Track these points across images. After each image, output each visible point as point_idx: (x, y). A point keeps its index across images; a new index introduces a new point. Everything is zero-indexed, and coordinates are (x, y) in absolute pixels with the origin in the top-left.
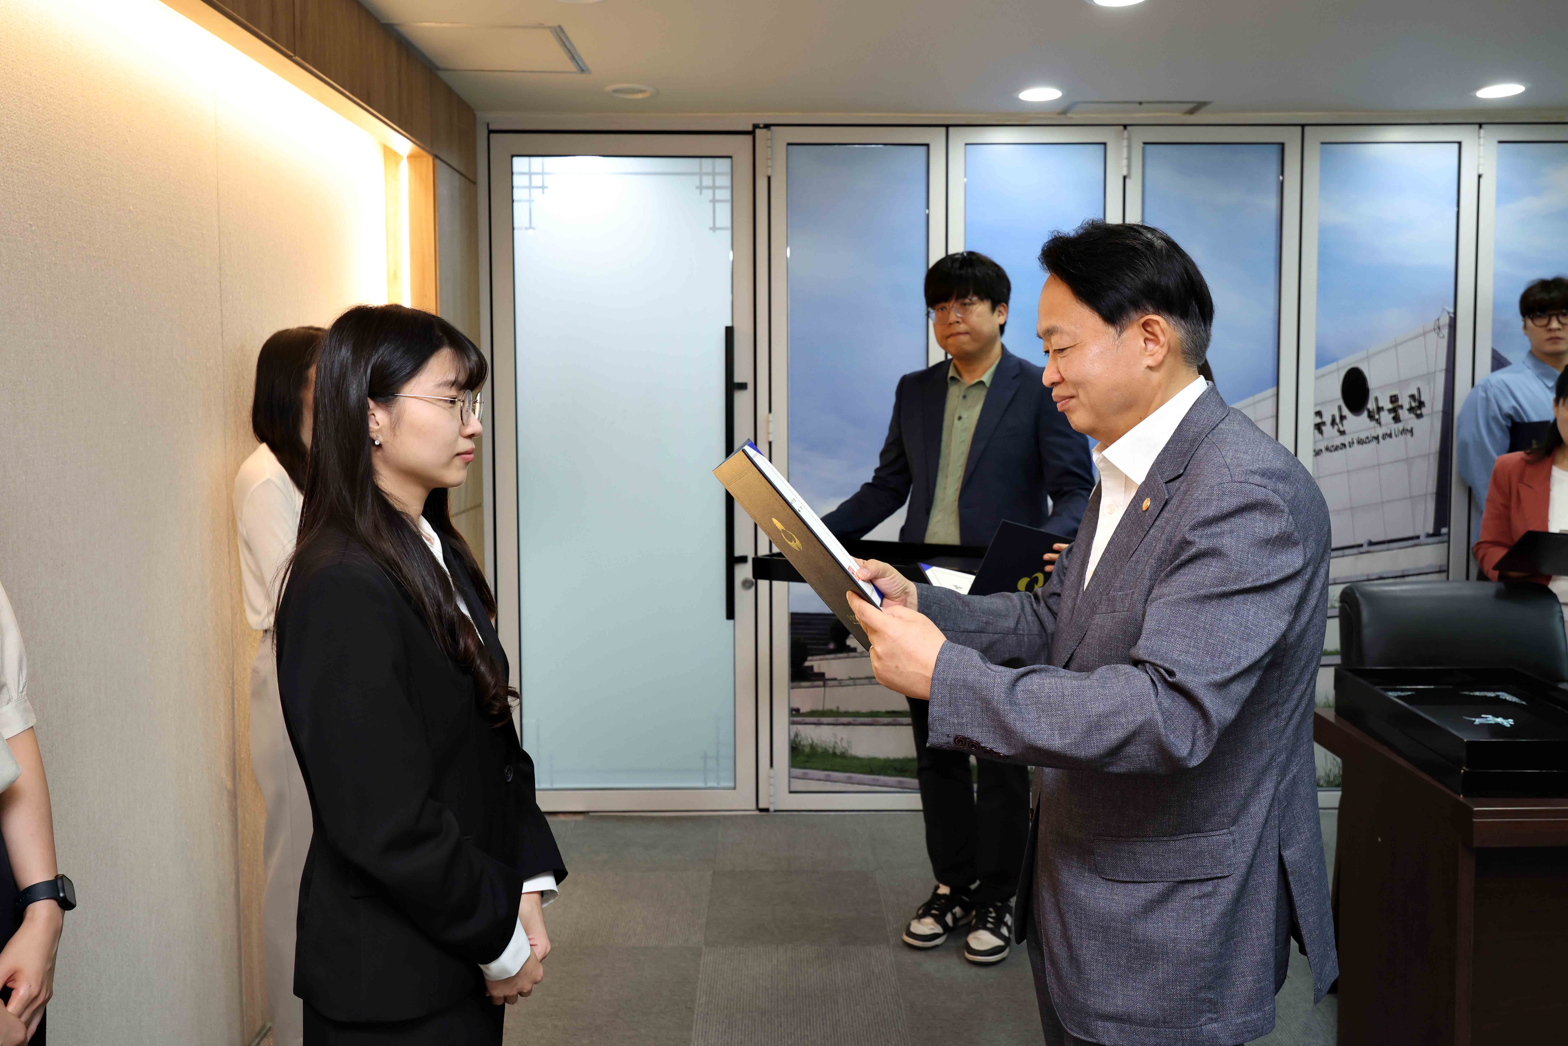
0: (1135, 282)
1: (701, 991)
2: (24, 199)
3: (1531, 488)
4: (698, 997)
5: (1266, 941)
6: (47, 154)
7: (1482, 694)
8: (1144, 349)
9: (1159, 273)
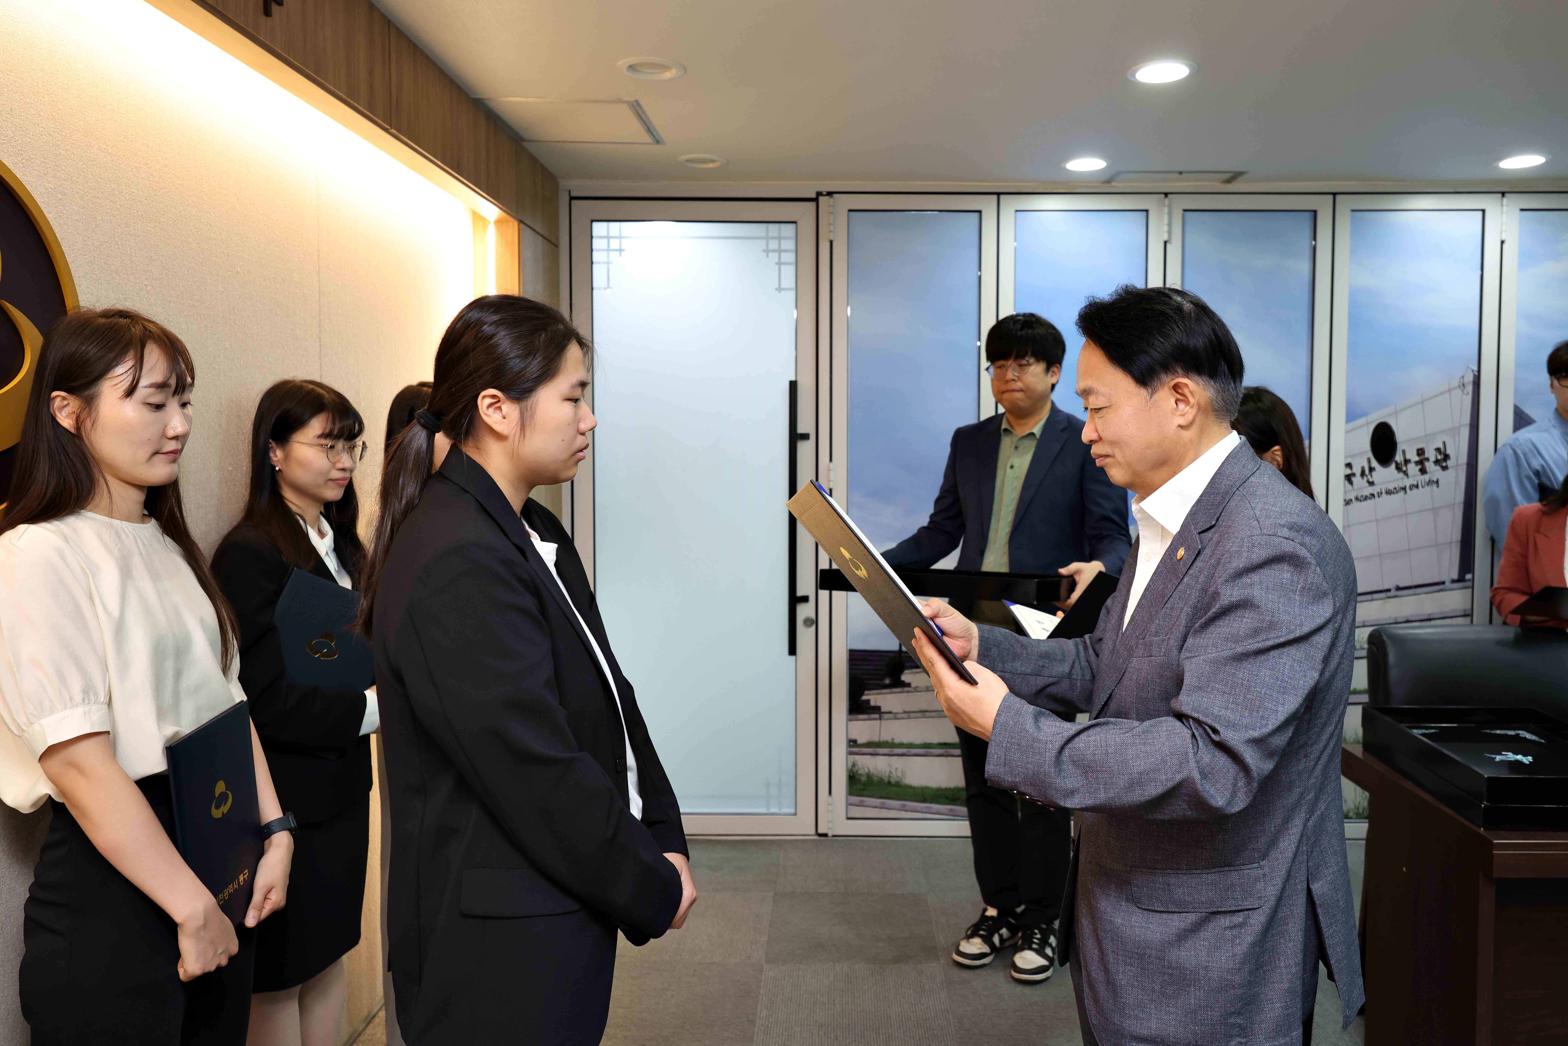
0: (1164, 346)
1: (761, 1005)
2: (140, 261)
3: (1548, 537)
4: (759, 1011)
5: (1294, 970)
6: (161, 219)
7: (1503, 732)
8: (1176, 409)
9: (1187, 336)
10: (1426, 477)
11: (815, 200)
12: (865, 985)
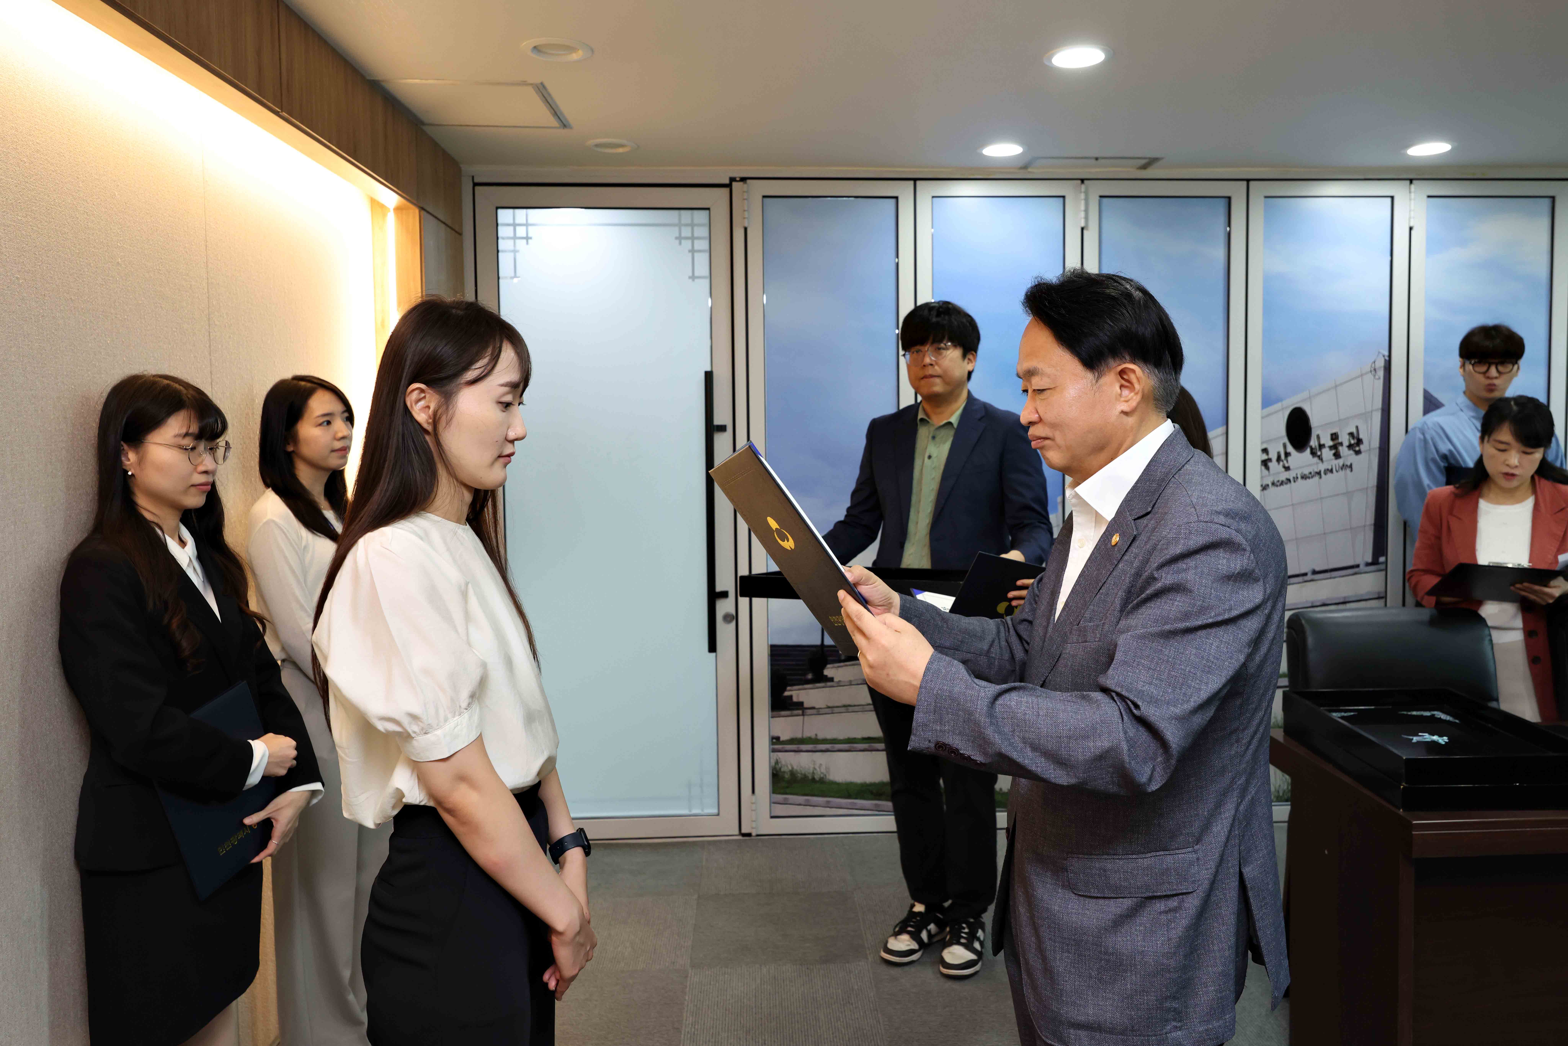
0: (1114, 330)
1: (687, 1011)
3: (1460, 519)
4: (685, 1018)
5: (1227, 953)
6: (33, 208)
7: (1419, 713)
8: (1120, 395)
9: (1135, 322)
10: (1340, 462)
11: (729, 186)
12: (792, 986)
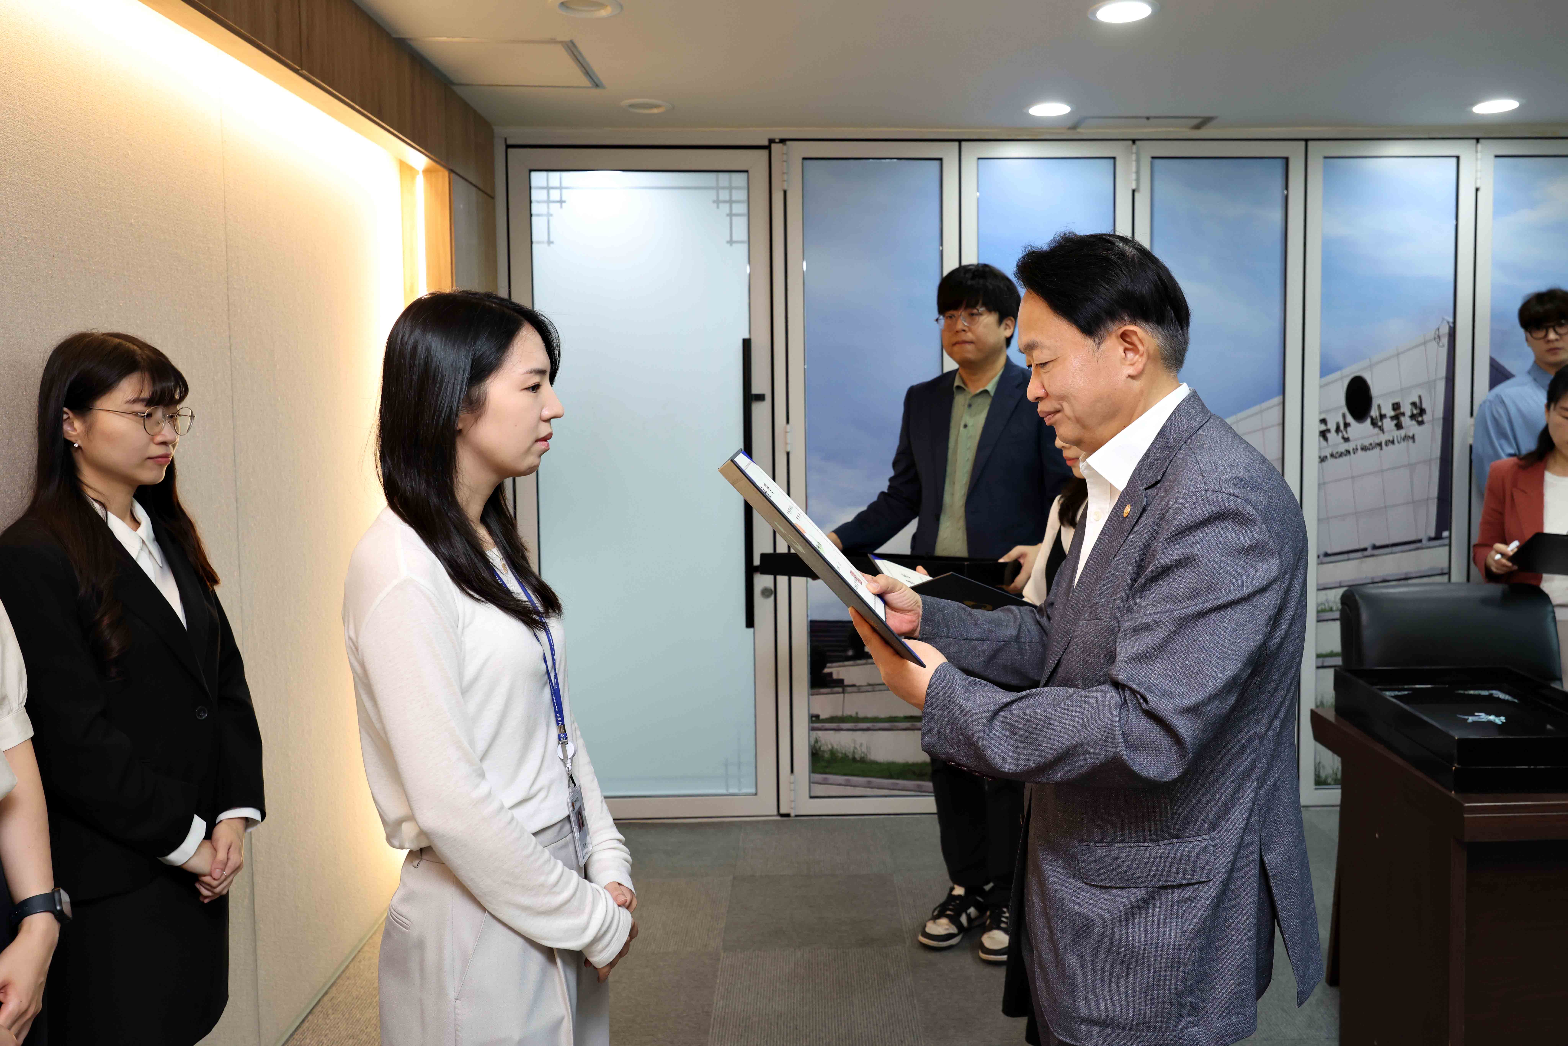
0: (1109, 293)
1: (718, 995)
2: (18, 213)
3: (1524, 492)
4: (715, 1001)
5: (1246, 945)
6: (42, 167)
7: (1477, 692)
8: (1124, 359)
9: (1132, 281)
10: (1402, 433)
11: (768, 147)
12: (827, 970)
